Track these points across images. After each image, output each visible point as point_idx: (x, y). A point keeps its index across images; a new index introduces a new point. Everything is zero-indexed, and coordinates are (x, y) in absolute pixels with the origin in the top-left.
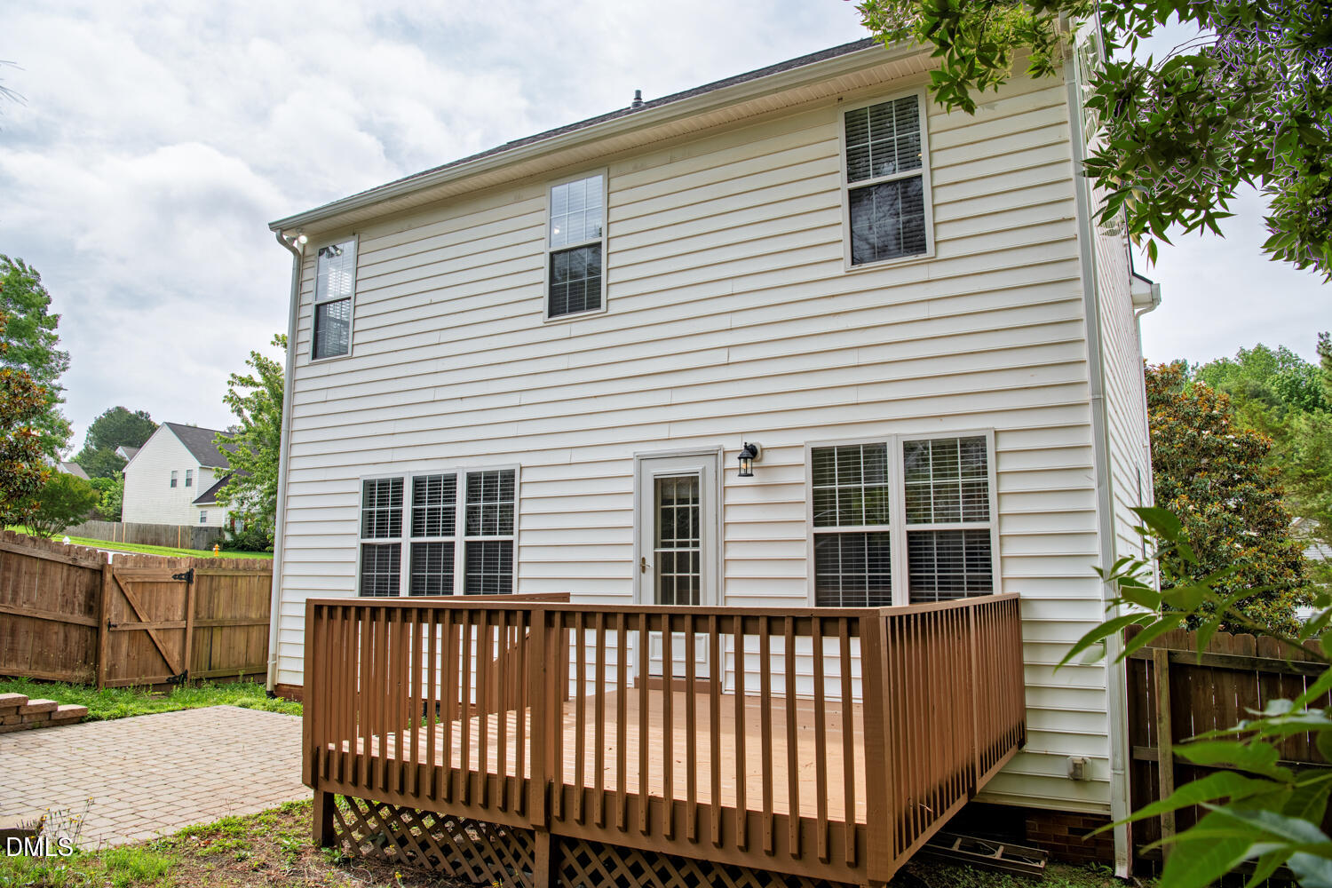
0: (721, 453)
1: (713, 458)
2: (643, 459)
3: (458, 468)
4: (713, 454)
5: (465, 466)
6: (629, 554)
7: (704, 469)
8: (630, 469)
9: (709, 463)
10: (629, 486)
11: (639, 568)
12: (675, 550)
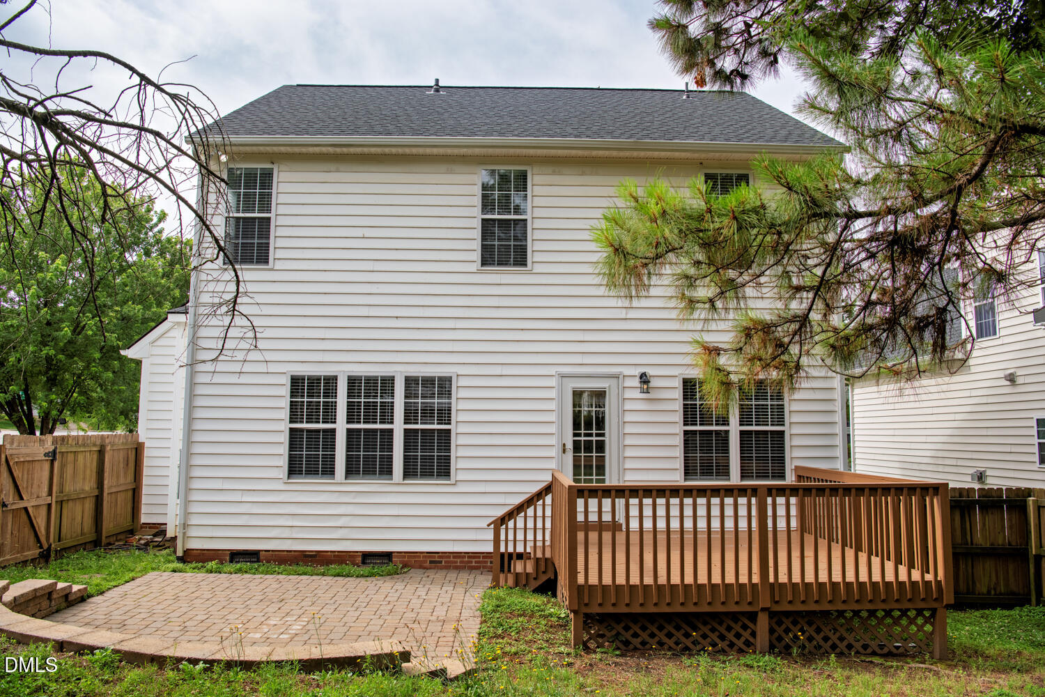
0: (621, 377)
1: (616, 380)
2: (563, 376)
3: (396, 371)
4: (616, 377)
5: (403, 370)
6: (553, 441)
7: (609, 386)
8: (552, 382)
9: (613, 382)
10: (553, 394)
11: (561, 451)
12: (583, 438)
